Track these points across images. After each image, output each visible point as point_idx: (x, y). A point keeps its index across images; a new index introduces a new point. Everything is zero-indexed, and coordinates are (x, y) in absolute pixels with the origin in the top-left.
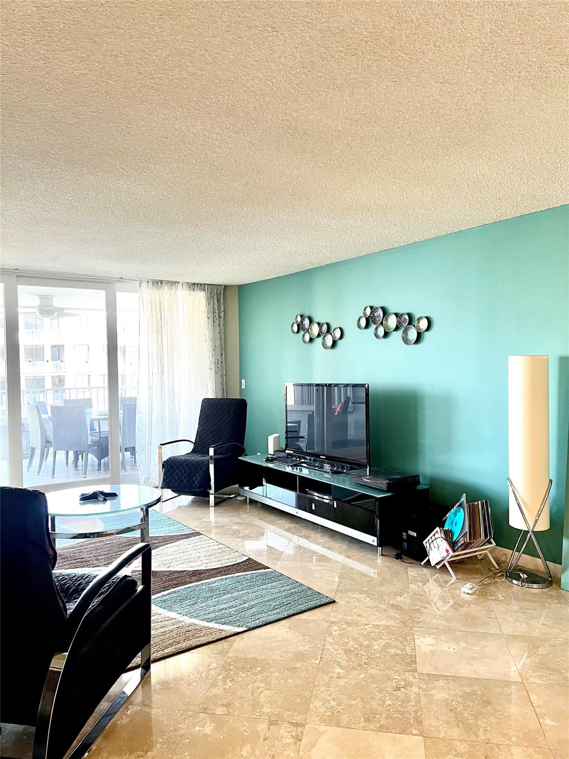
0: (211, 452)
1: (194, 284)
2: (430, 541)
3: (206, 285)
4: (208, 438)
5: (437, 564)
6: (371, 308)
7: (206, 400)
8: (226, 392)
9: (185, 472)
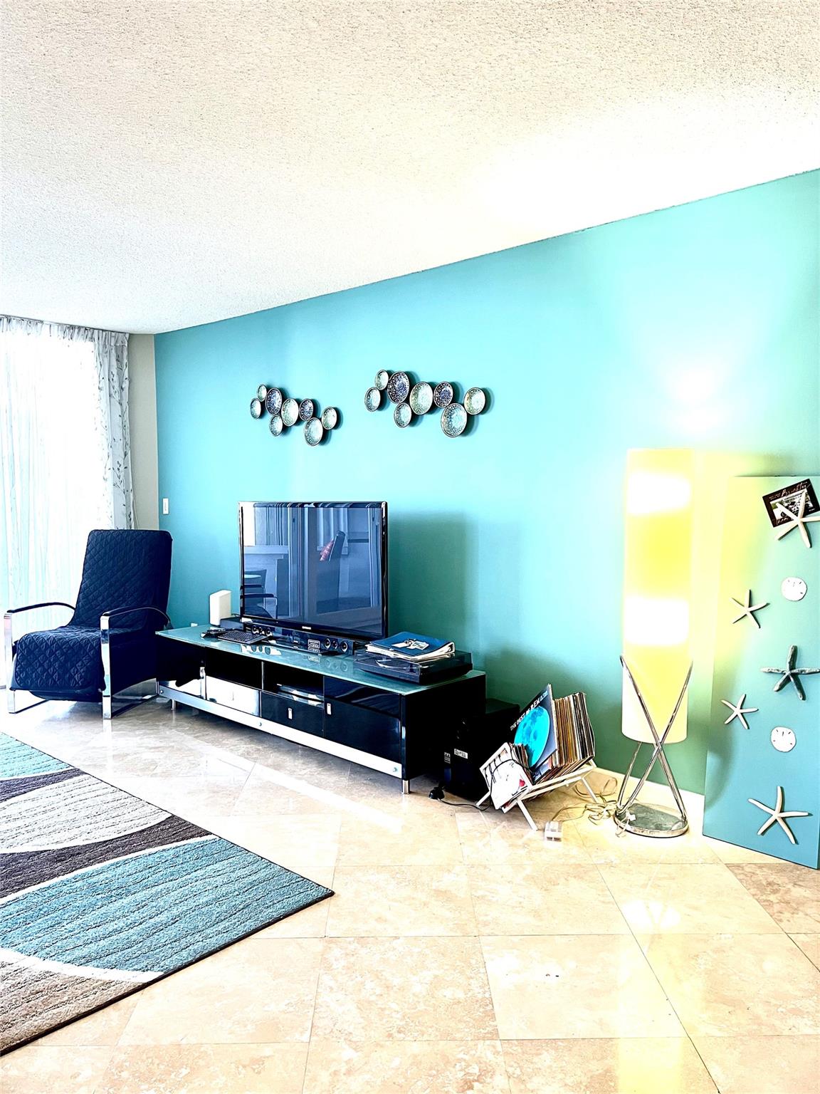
0: (104, 623)
1: (72, 327)
2: (493, 767)
3: (96, 331)
4: (100, 598)
5: (504, 806)
6: (390, 373)
7: (96, 534)
8: (135, 518)
9: (55, 661)
